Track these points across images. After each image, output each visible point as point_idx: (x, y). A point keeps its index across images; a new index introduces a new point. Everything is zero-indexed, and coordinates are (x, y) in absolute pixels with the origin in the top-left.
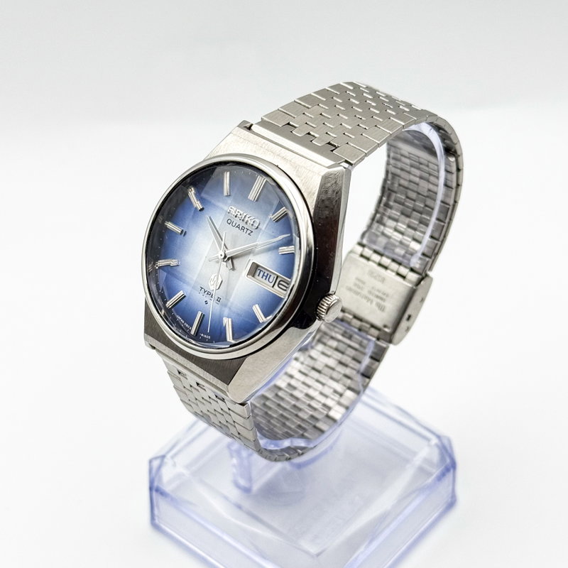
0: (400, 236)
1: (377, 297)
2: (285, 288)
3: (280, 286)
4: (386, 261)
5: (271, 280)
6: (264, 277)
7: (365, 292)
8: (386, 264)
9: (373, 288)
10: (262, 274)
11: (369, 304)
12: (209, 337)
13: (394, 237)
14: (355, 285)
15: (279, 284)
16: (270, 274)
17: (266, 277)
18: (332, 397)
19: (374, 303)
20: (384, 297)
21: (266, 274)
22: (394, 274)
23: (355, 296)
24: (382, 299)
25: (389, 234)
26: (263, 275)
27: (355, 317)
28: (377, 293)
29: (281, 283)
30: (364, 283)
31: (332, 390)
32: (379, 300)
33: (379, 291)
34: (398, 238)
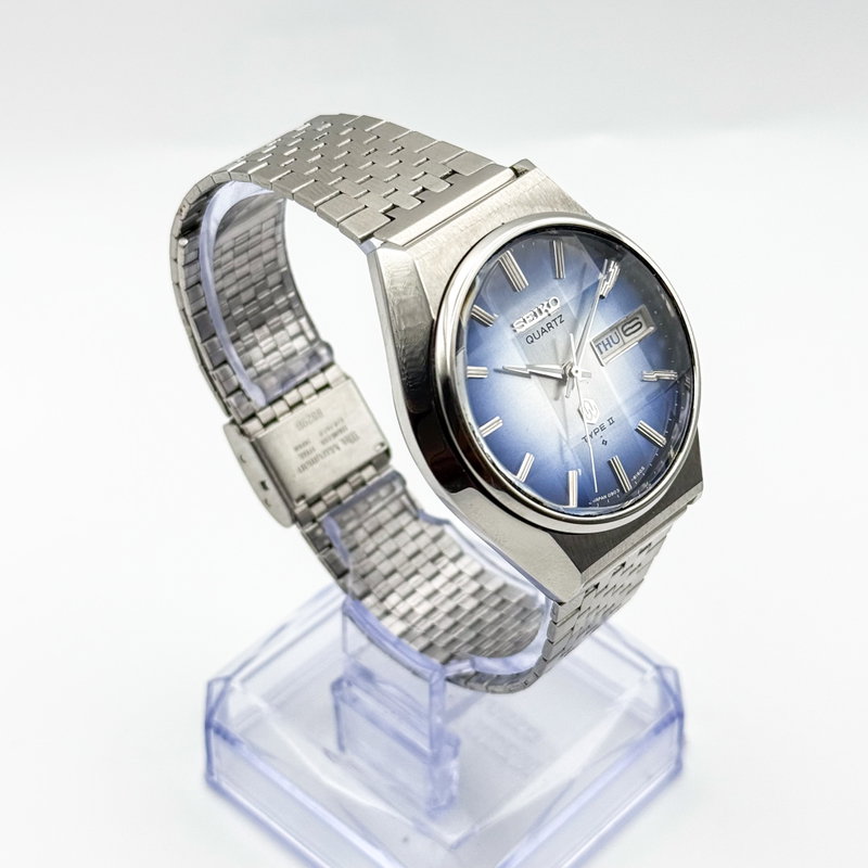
0: (276, 354)
1: (335, 435)
3: (628, 333)
4: (292, 397)
5: (616, 340)
6: (608, 346)
7: (320, 449)
8: (297, 399)
9: (321, 434)
10: (602, 347)
11: (337, 452)
13: (272, 364)
14: (302, 456)
15: (624, 332)
17: (609, 343)
18: (439, 566)
19: (341, 445)
20: (340, 426)
21: (606, 342)
22: (315, 397)
23: (316, 466)
24: (341, 431)
25: (265, 367)
26: (605, 346)
27: (336, 486)
28: (330, 433)
29: (625, 328)
30: (306, 443)
31: (430, 564)
32: (341, 436)
33: (328, 429)
34: (276, 358)
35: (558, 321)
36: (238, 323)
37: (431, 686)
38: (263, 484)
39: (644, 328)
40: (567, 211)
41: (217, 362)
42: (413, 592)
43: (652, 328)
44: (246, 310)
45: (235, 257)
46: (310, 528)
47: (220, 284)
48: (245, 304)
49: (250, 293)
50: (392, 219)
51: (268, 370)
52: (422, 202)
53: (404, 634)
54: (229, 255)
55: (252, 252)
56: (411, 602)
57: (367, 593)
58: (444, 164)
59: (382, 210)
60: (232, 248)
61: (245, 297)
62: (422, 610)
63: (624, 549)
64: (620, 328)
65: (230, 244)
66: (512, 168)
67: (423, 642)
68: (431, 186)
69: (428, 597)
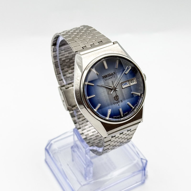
2: (133, 82)
5: (127, 84)
6: (125, 85)
10: (124, 85)
12: (127, 112)
13: (70, 76)
16: (126, 83)
17: (126, 84)
21: (125, 84)
35: (114, 77)
36: (64, 66)
37: (86, 151)
38: (63, 101)
39: (135, 82)
40: (122, 54)
41: (59, 73)
42: (90, 130)
43: (136, 83)
44: (67, 64)
45: (65, 52)
46: (72, 112)
47: (61, 57)
48: (66, 62)
49: (68, 60)
50: (83, 49)
51: (69, 77)
52: (91, 46)
53: (84, 139)
54: (64, 51)
55: (69, 52)
56: (89, 132)
57: (80, 128)
58: (100, 39)
59: (82, 47)
60: (64, 50)
61: (67, 61)
62: (90, 135)
63: (119, 129)
64: (130, 81)
65: (64, 49)
66: (113, 43)
67: (88, 141)
68: (95, 43)
69: (93, 132)
